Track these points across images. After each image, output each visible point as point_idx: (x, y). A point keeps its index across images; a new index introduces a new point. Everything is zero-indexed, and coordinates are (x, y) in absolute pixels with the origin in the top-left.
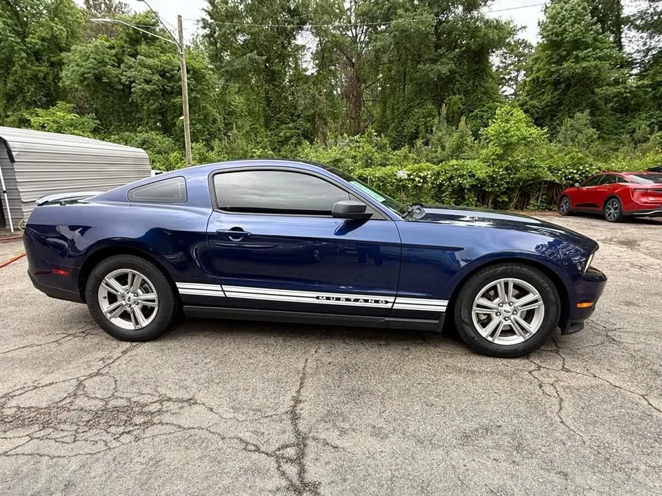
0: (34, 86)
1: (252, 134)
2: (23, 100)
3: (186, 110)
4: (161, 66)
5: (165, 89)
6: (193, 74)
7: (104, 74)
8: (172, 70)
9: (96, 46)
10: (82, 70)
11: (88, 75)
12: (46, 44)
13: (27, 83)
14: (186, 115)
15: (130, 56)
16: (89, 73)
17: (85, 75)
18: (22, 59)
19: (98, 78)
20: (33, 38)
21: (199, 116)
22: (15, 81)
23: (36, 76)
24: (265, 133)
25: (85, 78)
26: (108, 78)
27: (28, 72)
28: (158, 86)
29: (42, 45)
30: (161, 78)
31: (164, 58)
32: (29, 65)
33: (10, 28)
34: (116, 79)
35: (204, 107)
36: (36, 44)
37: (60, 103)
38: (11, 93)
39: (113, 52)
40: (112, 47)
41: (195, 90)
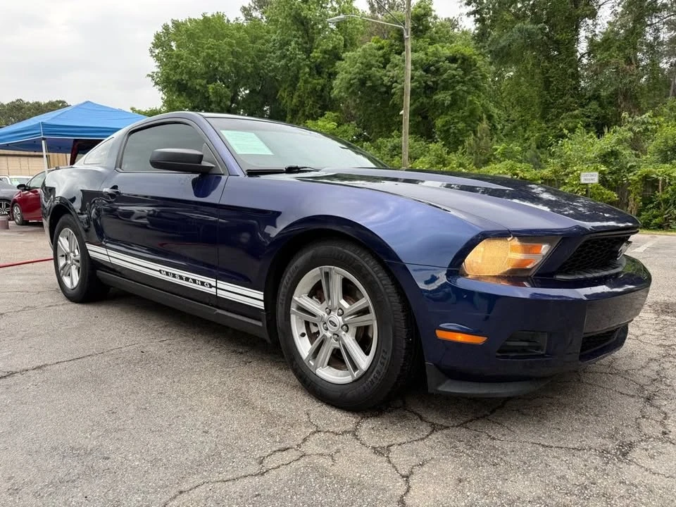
0: (313, 99)
1: (520, 128)
2: (303, 114)
3: (406, 102)
4: (427, 60)
5: (427, 84)
6: (463, 63)
7: (370, 77)
8: (437, 62)
9: (364, 50)
10: (349, 76)
11: (354, 81)
12: (327, 56)
13: (307, 98)
14: (406, 108)
15: (396, 53)
16: (354, 79)
17: (352, 82)
18: (305, 74)
19: (363, 82)
20: (316, 52)
21: (463, 113)
22: (299, 96)
23: (315, 89)
24: (538, 126)
25: (351, 85)
26: (373, 82)
27: (309, 86)
28: (420, 83)
29: (324, 58)
30: (425, 73)
31: (431, 49)
32: (310, 80)
33: (300, 47)
34: (380, 82)
35: (470, 101)
36: (318, 57)
37: (328, 114)
38: (295, 108)
39: (381, 52)
40: (381, 48)
41: (461, 82)
